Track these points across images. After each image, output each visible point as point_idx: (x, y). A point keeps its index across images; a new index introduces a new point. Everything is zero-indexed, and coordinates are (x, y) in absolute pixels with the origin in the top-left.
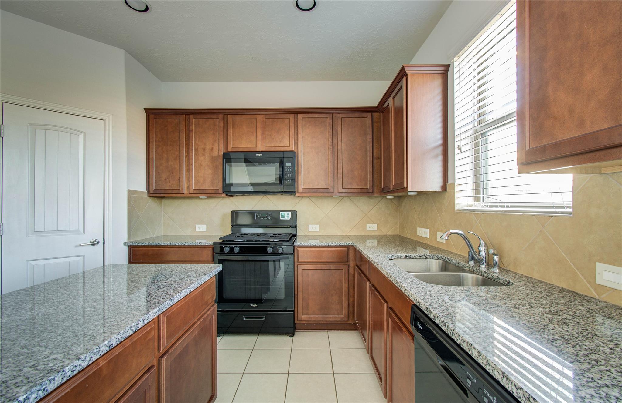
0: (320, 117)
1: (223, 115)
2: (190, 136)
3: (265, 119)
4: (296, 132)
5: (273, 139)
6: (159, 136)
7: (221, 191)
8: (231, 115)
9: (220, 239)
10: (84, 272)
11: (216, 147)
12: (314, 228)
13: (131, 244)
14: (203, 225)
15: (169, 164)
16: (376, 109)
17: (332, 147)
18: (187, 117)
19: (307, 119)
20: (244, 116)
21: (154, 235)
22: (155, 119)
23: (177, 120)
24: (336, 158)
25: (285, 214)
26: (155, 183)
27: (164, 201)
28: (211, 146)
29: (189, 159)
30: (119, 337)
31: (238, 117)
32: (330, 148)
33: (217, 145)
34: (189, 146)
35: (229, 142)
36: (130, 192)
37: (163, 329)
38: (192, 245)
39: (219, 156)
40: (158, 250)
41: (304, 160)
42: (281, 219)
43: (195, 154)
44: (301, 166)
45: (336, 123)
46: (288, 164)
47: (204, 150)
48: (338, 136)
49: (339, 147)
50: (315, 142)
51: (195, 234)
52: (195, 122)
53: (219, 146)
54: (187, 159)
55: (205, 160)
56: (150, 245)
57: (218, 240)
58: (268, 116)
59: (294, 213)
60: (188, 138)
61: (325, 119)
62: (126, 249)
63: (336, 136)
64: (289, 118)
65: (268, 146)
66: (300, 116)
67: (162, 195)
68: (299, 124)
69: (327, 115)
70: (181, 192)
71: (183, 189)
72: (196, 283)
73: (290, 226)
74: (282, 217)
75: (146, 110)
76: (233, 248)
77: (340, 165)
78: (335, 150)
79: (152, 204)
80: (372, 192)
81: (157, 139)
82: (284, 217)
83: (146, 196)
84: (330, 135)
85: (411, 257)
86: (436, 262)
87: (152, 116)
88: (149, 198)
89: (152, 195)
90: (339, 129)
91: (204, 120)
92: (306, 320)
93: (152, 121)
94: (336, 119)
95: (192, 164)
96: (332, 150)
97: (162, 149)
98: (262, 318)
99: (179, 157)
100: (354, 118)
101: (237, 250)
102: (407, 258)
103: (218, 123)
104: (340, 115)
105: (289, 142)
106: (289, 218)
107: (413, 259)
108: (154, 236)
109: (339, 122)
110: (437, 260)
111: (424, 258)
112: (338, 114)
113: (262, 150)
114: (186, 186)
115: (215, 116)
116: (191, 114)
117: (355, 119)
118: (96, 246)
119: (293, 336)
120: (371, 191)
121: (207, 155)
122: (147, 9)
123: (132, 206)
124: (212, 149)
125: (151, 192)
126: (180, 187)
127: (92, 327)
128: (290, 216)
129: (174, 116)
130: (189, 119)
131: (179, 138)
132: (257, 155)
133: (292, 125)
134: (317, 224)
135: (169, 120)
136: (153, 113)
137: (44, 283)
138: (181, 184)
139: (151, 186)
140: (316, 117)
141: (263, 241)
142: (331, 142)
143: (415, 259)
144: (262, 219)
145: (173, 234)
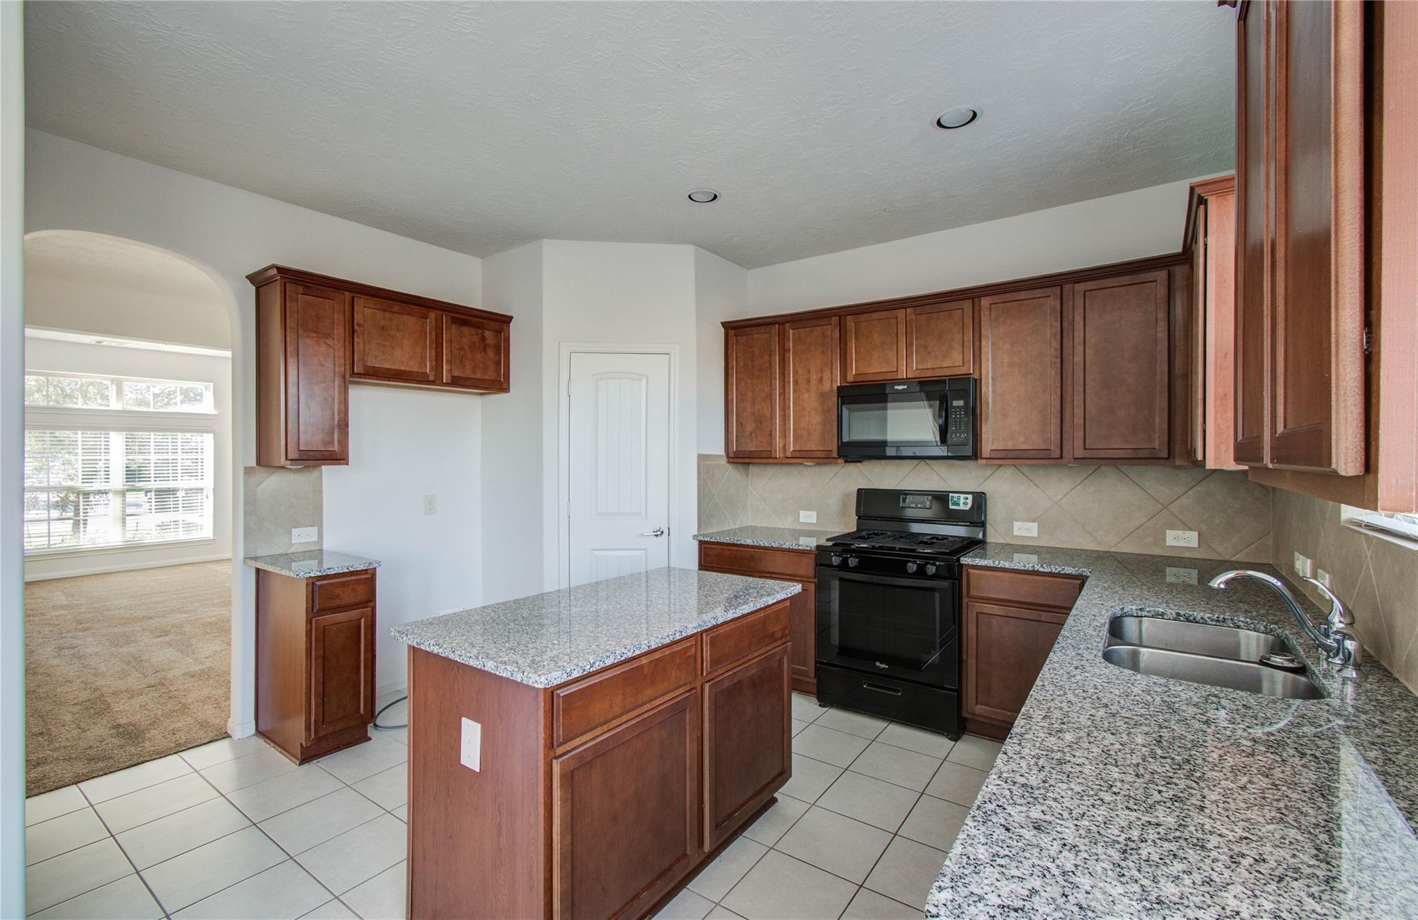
0: (1031, 297)
1: (838, 318)
2: (786, 359)
3: (914, 316)
4: (977, 334)
5: (930, 353)
6: (741, 364)
7: (835, 455)
8: (851, 317)
9: (828, 540)
10: (647, 572)
11: (826, 376)
12: (1026, 530)
13: (702, 538)
14: (810, 512)
15: (756, 407)
16: (1182, 257)
17: (1058, 360)
18: (781, 327)
19: (1001, 305)
20: (875, 315)
21: (735, 525)
22: (736, 336)
23: (766, 336)
24: (1069, 382)
25: (959, 498)
26: (737, 440)
27: (752, 469)
28: (820, 375)
29: (784, 399)
30: (657, 641)
31: (863, 317)
32: (1055, 363)
33: (828, 372)
34: (784, 376)
35: (848, 366)
36: (701, 458)
37: (707, 651)
38: (784, 547)
39: (832, 391)
40: (736, 550)
41: (994, 391)
42: (951, 507)
43: (794, 390)
44: (988, 403)
45: (1071, 303)
46: (955, 403)
47: (809, 381)
48: (1076, 333)
49: (1078, 358)
50: (1020, 352)
51: (798, 528)
52: (793, 334)
53: (832, 374)
54: (781, 398)
55: (810, 399)
56: (725, 541)
57: (823, 542)
58: (919, 310)
59: (980, 499)
60: (783, 363)
61: (1042, 299)
62: (695, 545)
63: (1071, 334)
64: (963, 309)
65: (920, 367)
66: (985, 302)
67: (747, 461)
68: (983, 319)
69: (1048, 291)
70: (773, 456)
71: (776, 451)
72: (752, 604)
73: (971, 523)
74: (953, 504)
75: (723, 324)
76: (848, 558)
77: (1078, 400)
78: (1067, 366)
79: (732, 474)
80: (1166, 456)
81: (739, 369)
82: (958, 505)
83: (724, 461)
84: (1055, 335)
85: (1191, 618)
86: (1258, 638)
87: (732, 332)
88: (728, 465)
89: (732, 460)
90: (1079, 319)
91: (808, 329)
92: (985, 715)
93: (733, 340)
94: (1071, 296)
95: (789, 408)
96: (1059, 365)
97: (746, 384)
98: (897, 691)
99: (770, 396)
100: (1118, 289)
101: (853, 562)
102: (1182, 619)
103: (829, 333)
104: (1080, 287)
105: (961, 357)
106: (968, 507)
107: (1196, 622)
108: (736, 527)
109: (1079, 301)
110: (1263, 635)
111: (1231, 625)
112: (1076, 285)
113: (909, 376)
114: (781, 445)
115: (825, 321)
116: (787, 322)
117: (1121, 288)
118: (659, 538)
119: (956, 740)
120: (1164, 454)
121: (813, 388)
122: (715, 197)
123: (704, 479)
124: (821, 380)
125: (731, 455)
126: (771, 446)
127: (639, 628)
128: (970, 502)
129: (762, 329)
130: (784, 330)
131: (770, 364)
132: (896, 387)
133: (968, 321)
134: (1033, 522)
135: (755, 336)
136: (733, 328)
137: (607, 581)
138: (774, 441)
139: (730, 446)
140: (1022, 298)
141: (901, 549)
142: (1055, 349)
143: (1202, 623)
144: (914, 505)
145: (765, 524)
